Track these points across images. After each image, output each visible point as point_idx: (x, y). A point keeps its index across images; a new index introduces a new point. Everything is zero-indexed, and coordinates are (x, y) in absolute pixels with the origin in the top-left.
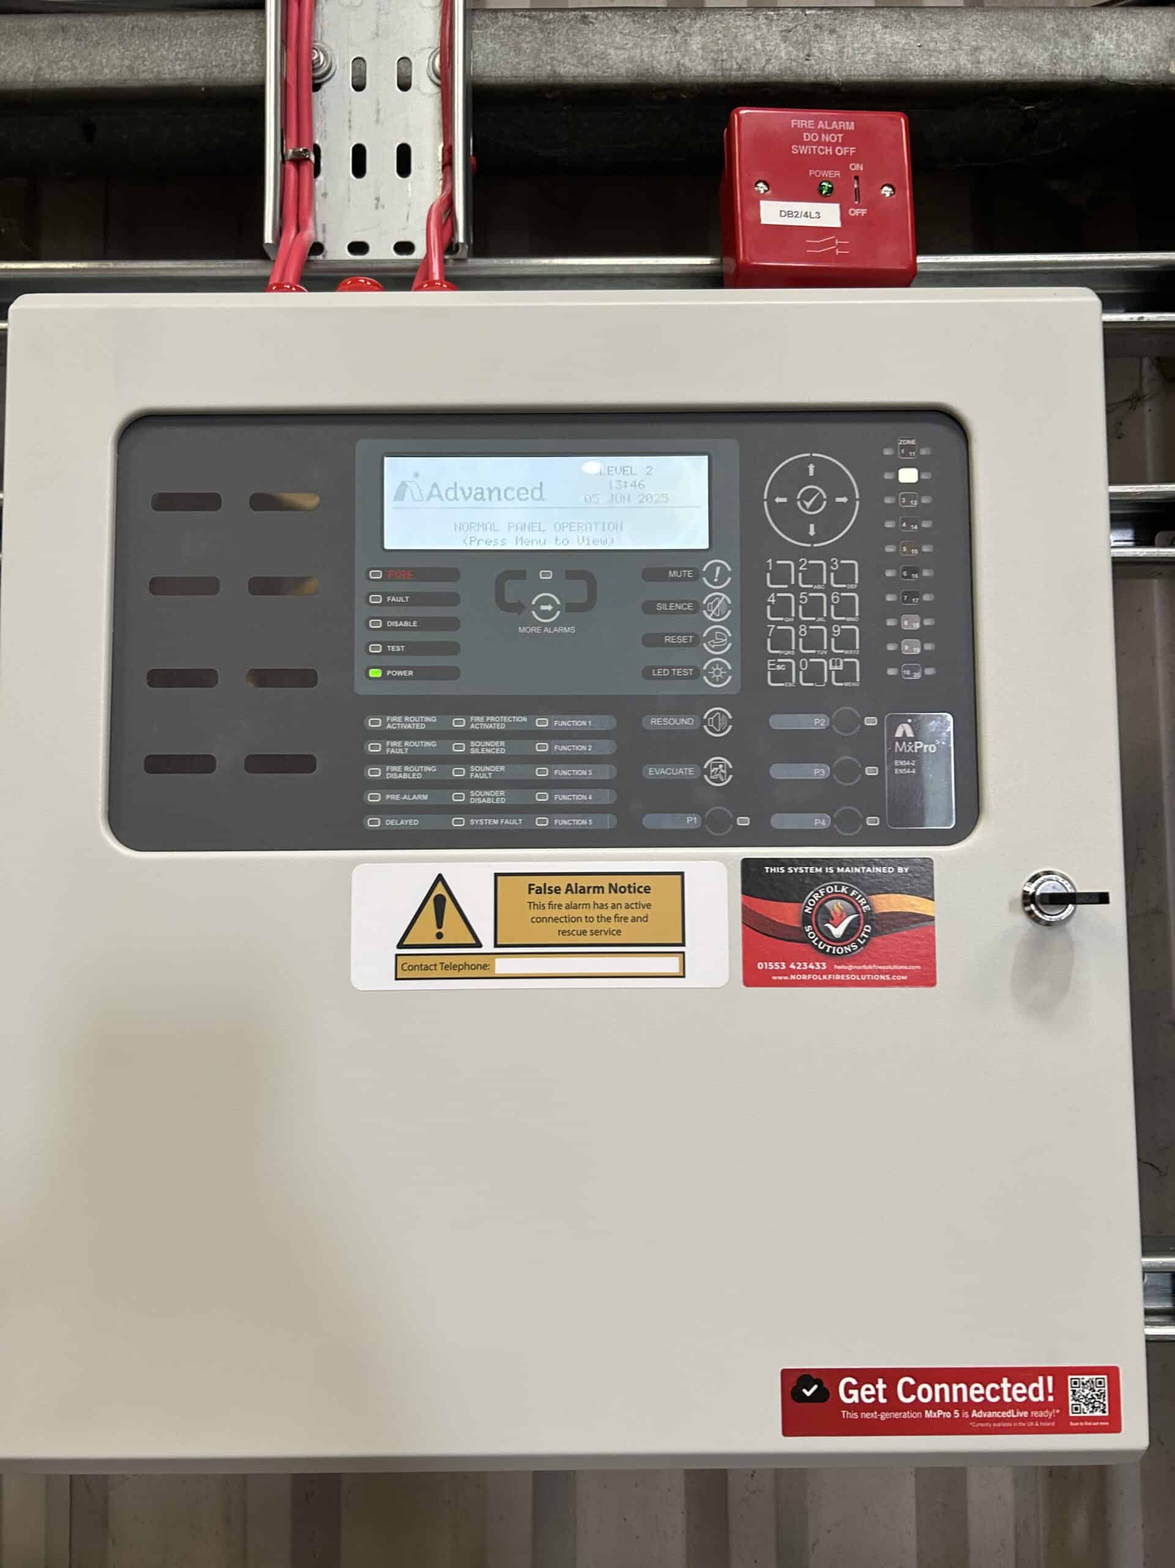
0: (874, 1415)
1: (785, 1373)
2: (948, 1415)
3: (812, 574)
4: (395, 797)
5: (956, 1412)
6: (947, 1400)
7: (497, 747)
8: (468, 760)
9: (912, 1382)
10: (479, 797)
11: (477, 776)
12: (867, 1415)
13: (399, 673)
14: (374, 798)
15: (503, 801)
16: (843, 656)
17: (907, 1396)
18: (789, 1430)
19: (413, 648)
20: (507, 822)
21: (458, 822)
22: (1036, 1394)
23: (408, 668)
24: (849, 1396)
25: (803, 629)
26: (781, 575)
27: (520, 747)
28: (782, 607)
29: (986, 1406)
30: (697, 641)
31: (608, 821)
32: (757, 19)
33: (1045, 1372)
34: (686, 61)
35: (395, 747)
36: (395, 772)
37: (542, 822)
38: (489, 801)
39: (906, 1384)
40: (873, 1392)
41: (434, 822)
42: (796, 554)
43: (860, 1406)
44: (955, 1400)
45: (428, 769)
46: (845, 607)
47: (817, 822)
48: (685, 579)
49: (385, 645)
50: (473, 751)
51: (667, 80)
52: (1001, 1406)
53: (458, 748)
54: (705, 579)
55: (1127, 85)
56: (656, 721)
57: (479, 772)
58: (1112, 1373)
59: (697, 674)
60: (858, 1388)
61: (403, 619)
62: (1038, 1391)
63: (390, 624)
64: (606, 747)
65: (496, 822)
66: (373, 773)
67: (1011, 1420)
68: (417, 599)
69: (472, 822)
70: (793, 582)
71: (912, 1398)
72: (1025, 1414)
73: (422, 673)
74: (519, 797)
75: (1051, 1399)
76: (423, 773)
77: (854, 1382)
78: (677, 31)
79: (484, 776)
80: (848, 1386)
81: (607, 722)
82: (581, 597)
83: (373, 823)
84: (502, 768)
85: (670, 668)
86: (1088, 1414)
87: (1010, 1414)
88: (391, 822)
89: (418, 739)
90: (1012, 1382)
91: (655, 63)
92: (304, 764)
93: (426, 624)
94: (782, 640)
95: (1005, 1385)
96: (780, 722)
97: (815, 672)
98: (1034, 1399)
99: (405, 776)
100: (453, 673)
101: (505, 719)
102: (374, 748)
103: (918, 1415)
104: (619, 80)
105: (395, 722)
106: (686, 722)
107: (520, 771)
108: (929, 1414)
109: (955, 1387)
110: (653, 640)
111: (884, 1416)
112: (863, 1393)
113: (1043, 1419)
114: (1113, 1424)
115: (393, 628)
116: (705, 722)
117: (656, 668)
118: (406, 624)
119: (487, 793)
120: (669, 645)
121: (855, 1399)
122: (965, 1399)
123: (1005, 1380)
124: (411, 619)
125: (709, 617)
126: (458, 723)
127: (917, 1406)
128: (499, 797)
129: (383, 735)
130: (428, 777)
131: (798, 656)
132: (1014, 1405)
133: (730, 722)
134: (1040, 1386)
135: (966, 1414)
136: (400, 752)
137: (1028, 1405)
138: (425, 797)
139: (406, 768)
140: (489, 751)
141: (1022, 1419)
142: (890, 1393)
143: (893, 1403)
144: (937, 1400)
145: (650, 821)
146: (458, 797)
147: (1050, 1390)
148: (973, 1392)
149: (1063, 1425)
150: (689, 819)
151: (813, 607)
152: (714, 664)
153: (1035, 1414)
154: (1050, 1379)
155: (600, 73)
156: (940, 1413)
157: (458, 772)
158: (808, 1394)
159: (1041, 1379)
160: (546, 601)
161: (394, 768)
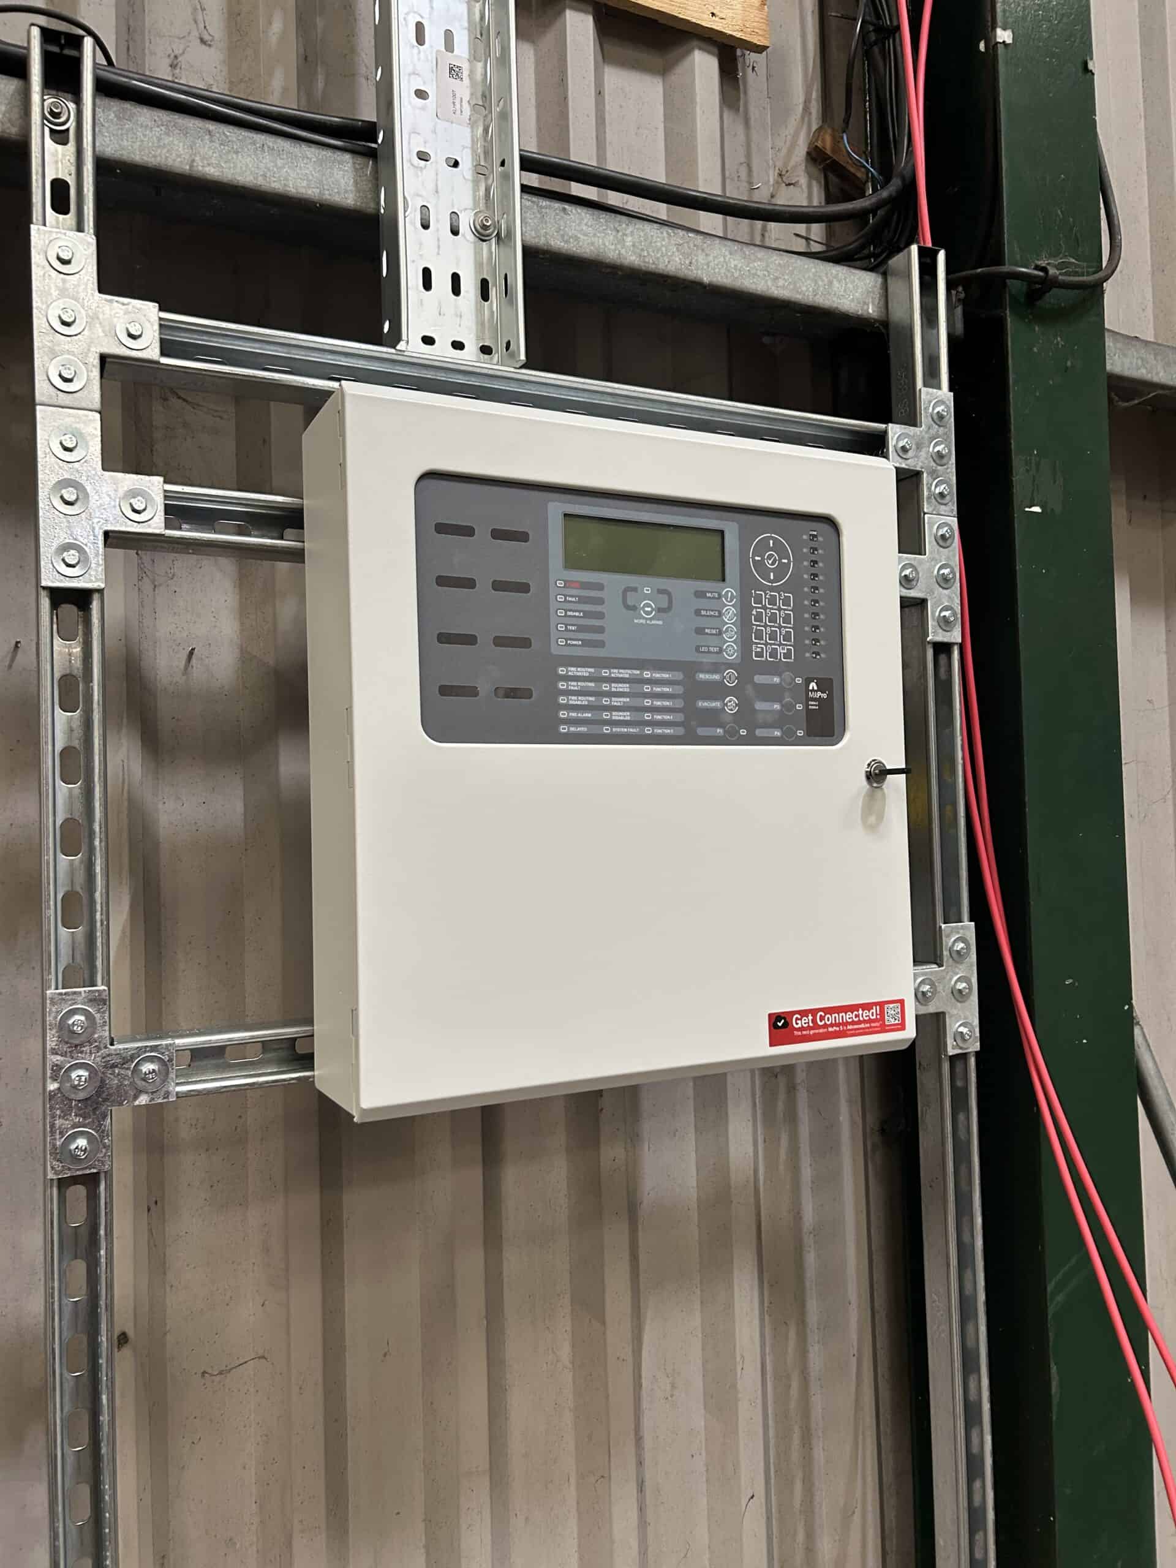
0: (808, 1032)
1: (770, 1015)
2: (838, 1029)
3: (772, 601)
4: (574, 714)
5: (841, 1027)
6: (837, 1021)
7: (624, 688)
8: (611, 694)
9: (823, 1014)
10: (617, 716)
11: (615, 704)
12: (804, 1033)
13: (574, 642)
14: (563, 714)
15: (628, 718)
16: (786, 645)
17: (821, 1021)
18: (772, 1044)
19: (581, 629)
20: (631, 730)
21: (606, 729)
22: (873, 1015)
23: (579, 640)
24: (797, 1024)
25: (768, 629)
26: (758, 600)
27: (637, 688)
28: (759, 618)
29: (853, 1023)
30: (720, 633)
31: (680, 731)
32: (662, 233)
33: (876, 1004)
34: (623, 251)
35: (574, 686)
36: (574, 700)
37: (648, 730)
38: (622, 718)
39: (821, 1016)
40: (807, 1021)
41: (595, 729)
42: (764, 588)
43: (802, 1029)
44: (841, 1021)
45: (591, 699)
46: (786, 620)
47: (776, 733)
48: (714, 598)
49: (566, 625)
50: (613, 690)
51: (612, 262)
52: (859, 1022)
53: (605, 687)
54: (724, 599)
55: (848, 315)
56: (702, 676)
57: (617, 702)
58: (902, 1002)
59: (721, 651)
60: (801, 1019)
61: (576, 611)
62: (873, 1014)
63: (569, 613)
64: (679, 689)
65: (626, 730)
66: (562, 700)
67: (863, 1028)
68: (582, 600)
69: (614, 730)
70: (764, 603)
71: (823, 1022)
72: (868, 1025)
73: (586, 643)
74: (637, 716)
75: (878, 1017)
76: (588, 701)
77: (799, 1017)
78: (618, 231)
79: (619, 704)
80: (797, 1019)
81: (679, 676)
82: (665, 605)
83: (563, 729)
84: (628, 700)
85: (708, 647)
86: (893, 1023)
87: (862, 1026)
88: (572, 729)
89: (584, 681)
90: (863, 1010)
91: (606, 249)
92: (527, 694)
93: (587, 615)
94: (759, 636)
95: (860, 1012)
96: (759, 679)
97: (773, 654)
98: (872, 1017)
99: (579, 703)
100: (601, 644)
101: (629, 671)
102: (562, 685)
103: (825, 1030)
104: (585, 255)
105: (573, 671)
106: (716, 677)
107: (637, 702)
108: (830, 1029)
109: (841, 1015)
110: (700, 631)
111: (812, 1032)
112: (803, 1022)
113: (876, 1027)
114: (902, 1027)
115: (570, 616)
116: (725, 678)
117: (702, 646)
118: (577, 614)
119: (621, 713)
120: (707, 634)
121: (800, 1025)
122: (845, 1021)
123: (860, 1010)
124: (580, 611)
125: (726, 620)
126: (605, 673)
127: (825, 1026)
128: (626, 716)
129: (567, 678)
130: (591, 704)
131: (766, 644)
132: (865, 1022)
133: (736, 678)
134: (874, 1011)
135: (845, 1028)
136: (576, 688)
137: (870, 1021)
138: (590, 715)
139: (580, 698)
140: (621, 690)
141: (868, 1028)
142: (814, 1021)
143: (816, 1026)
144: (833, 1022)
145: (702, 731)
146: (606, 715)
147: (878, 1012)
148: (848, 1016)
149: (884, 1029)
150: (718, 730)
151: (773, 618)
152: (728, 646)
153: (873, 1025)
154: (878, 1007)
155: (574, 249)
156: (835, 1028)
157: (605, 701)
158: (780, 1024)
159: (874, 1008)
160: (648, 605)
161: (573, 698)
